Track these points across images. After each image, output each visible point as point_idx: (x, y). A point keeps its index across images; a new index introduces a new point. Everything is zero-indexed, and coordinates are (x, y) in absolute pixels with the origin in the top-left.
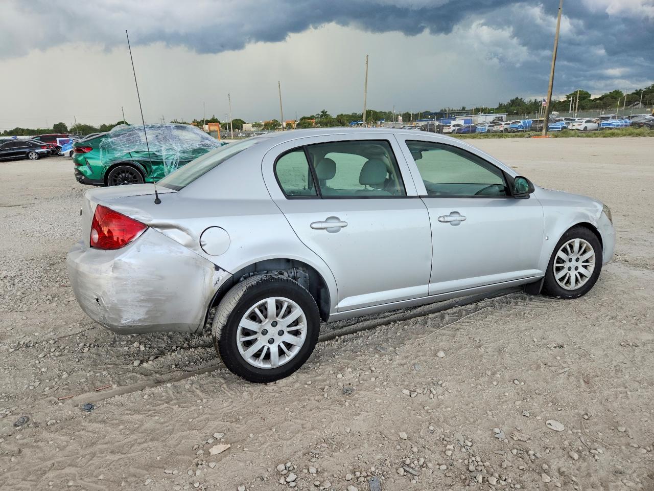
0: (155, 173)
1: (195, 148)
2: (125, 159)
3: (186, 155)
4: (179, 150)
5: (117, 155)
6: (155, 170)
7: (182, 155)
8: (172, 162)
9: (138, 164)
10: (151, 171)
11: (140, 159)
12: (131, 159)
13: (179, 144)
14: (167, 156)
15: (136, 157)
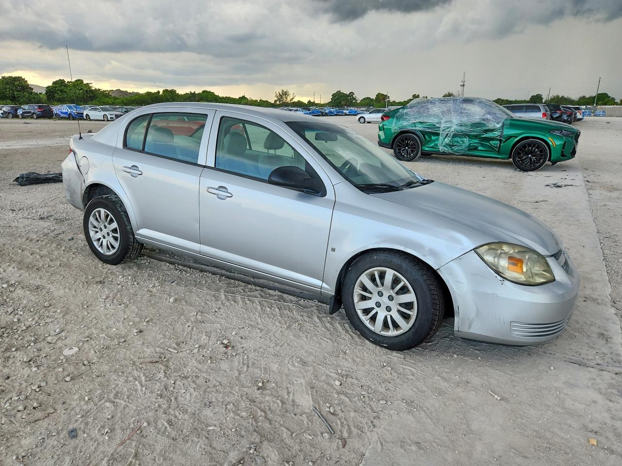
0: (432, 142)
1: (474, 122)
2: (410, 128)
3: (463, 129)
4: (457, 123)
5: (405, 123)
6: (434, 140)
7: (460, 128)
8: (447, 134)
9: (419, 133)
10: (429, 141)
11: (421, 129)
12: (414, 128)
13: (459, 118)
14: (444, 128)
15: (419, 127)
